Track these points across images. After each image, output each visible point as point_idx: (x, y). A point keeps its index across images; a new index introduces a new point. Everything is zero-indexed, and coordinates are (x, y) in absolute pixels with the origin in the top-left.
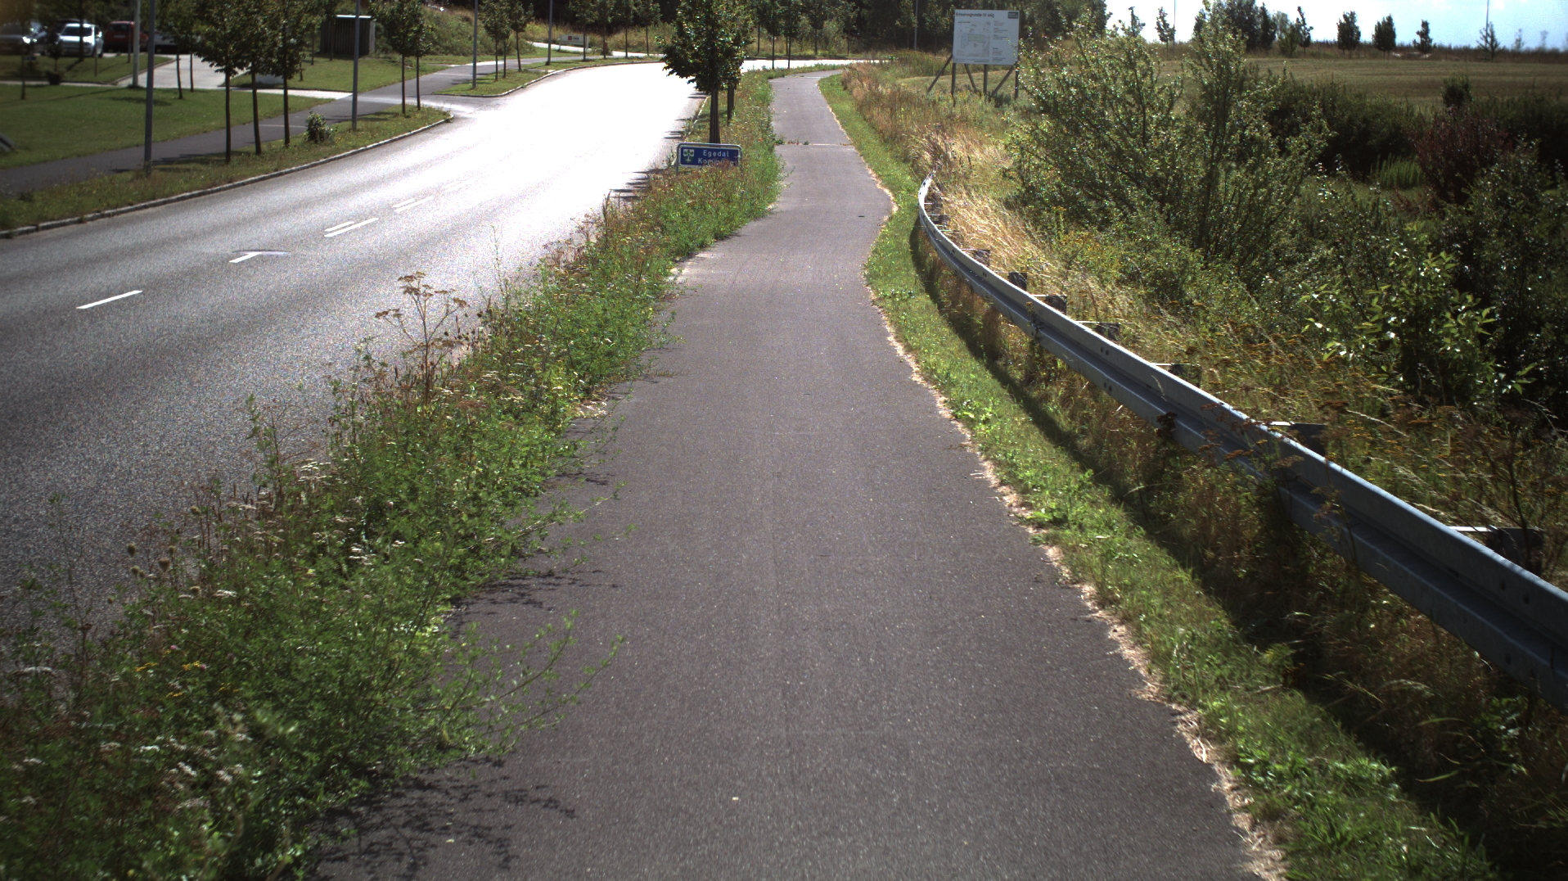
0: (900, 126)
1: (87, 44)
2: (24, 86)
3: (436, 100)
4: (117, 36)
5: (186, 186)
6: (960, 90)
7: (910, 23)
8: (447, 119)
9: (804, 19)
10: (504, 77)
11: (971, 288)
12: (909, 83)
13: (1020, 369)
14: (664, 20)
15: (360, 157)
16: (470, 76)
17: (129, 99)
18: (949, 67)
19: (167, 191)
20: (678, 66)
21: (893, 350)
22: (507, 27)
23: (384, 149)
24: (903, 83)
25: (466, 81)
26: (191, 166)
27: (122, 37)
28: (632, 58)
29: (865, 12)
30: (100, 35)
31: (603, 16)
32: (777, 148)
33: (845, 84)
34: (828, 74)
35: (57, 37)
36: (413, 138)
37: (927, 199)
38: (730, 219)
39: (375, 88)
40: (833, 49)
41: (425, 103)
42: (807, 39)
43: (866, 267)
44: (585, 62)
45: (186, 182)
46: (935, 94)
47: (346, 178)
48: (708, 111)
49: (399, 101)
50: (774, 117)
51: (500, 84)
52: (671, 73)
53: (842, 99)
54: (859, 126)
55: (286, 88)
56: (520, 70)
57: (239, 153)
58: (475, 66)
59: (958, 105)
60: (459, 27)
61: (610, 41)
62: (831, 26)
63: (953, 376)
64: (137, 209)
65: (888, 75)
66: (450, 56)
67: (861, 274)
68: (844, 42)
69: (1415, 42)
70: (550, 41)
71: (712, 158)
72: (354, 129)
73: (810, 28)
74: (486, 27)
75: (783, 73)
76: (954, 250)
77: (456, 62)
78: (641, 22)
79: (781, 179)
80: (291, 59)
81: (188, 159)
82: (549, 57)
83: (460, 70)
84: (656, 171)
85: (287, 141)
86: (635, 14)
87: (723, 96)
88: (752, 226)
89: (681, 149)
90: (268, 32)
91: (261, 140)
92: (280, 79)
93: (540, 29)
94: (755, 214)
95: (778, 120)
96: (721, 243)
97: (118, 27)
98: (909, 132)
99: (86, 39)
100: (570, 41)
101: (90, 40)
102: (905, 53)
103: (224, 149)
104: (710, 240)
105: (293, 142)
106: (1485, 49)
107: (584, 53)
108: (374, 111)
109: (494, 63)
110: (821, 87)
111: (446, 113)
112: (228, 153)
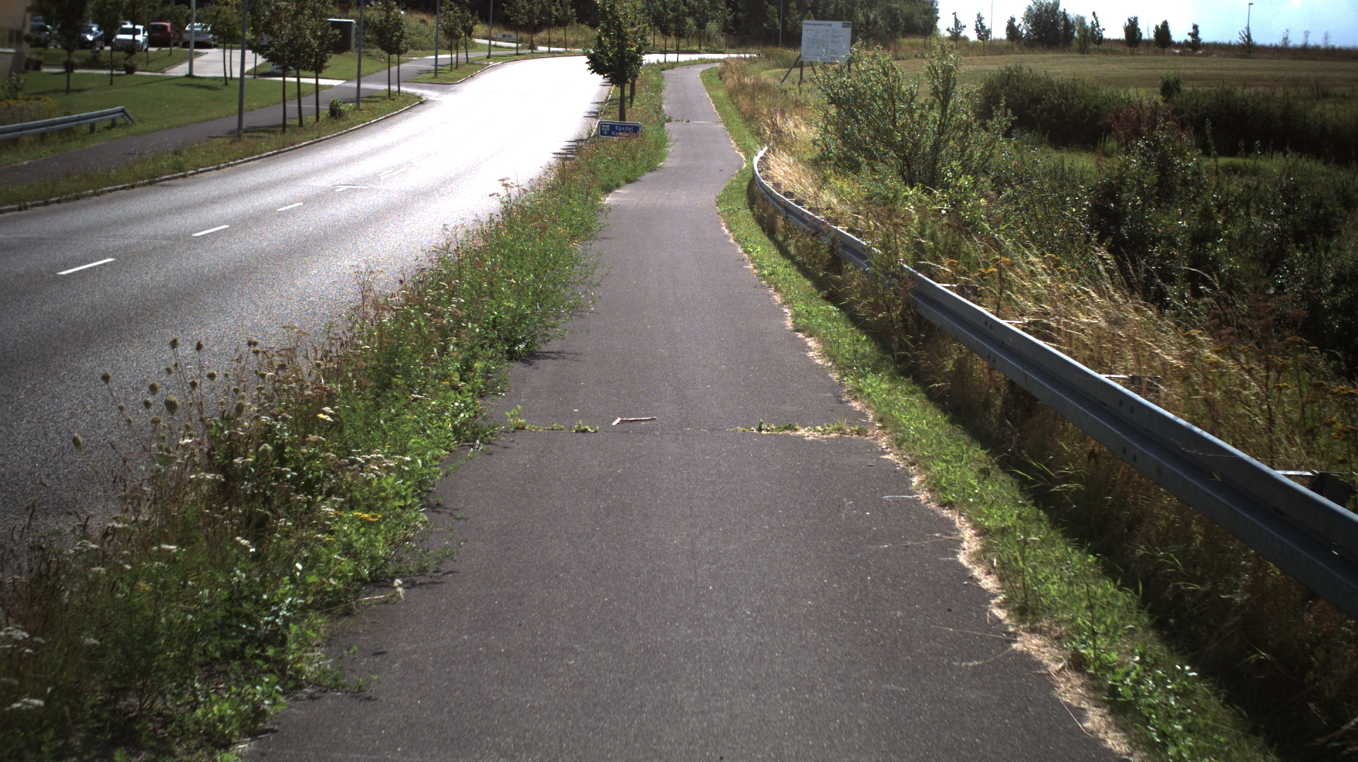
0: (757, 110)
1: (138, 41)
3: (412, 87)
4: (156, 35)
6: (806, 81)
7: (775, 26)
8: (423, 102)
9: (690, 21)
10: (457, 68)
11: (768, 202)
12: (769, 75)
13: (782, 235)
14: (578, 21)
15: (369, 129)
16: (432, 67)
17: (191, 85)
18: (799, 62)
20: (597, 65)
21: (723, 231)
22: (460, 30)
24: (764, 74)
25: (429, 71)
28: (554, 52)
29: (740, 15)
30: (146, 34)
31: (531, 18)
32: (666, 124)
33: (720, 75)
34: (708, 67)
35: (114, 35)
36: (401, 116)
37: (760, 159)
38: (634, 171)
39: (369, 77)
40: (714, 45)
41: (403, 89)
42: (693, 37)
43: (718, 197)
44: (518, 56)
45: (264, 144)
46: (786, 85)
48: (617, 96)
49: (386, 87)
50: (665, 101)
51: (453, 74)
53: (718, 87)
54: (728, 108)
56: (468, 62)
57: (291, 125)
58: (436, 59)
59: (803, 94)
60: (417, 27)
61: (536, 38)
62: (712, 27)
63: (749, 238)
65: (755, 67)
67: (714, 202)
68: (722, 40)
69: (1187, 40)
70: (489, 38)
71: (622, 131)
72: (359, 108)
73: (695, 28)
74: (442, 29)
75: (673, 65)
76: (762, 183)
77: (417, 56)
78: (561, 23)
79: (669, 146)
80: (322, 59)
82: (489, 51)
83: (423, 62)
84: (582, 140)
85: (318, 117)
86: (556, 17)
87: (627, 87)
88: (648, 176)
89: (601, 125)
91: (303, 114)
92: (313, 73)
93: (480, 28)
94: (651, 168)
95: (666, 104)
96: (629, 185)
97: (156, 27)
98: (761, 114)
100: (504, 38)
102: (770, 49)
103: (280, 121)
104: (622, 182)
105: (322, 117)
106: (1239, 46)
107: (517, 48)
108: (369, 94)
109: (449, 56)
110: (702, 77)
111: (419, 97)
112: (284, 126)
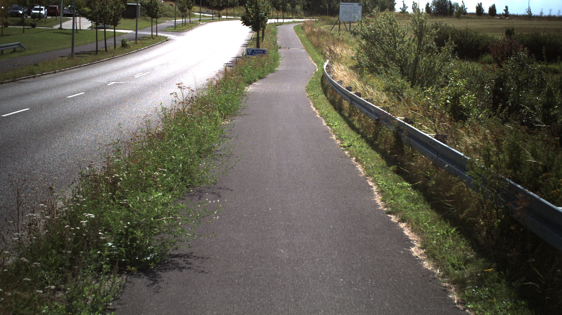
0: (321, 43)
1: (42, 13)
2: (24, 28)
3: (163, 33)
4: (51, 11)
5: (85, 62)
6: (342, 30)
7: (325, 7)
8: (167, 40)
9: (289, 5)
10: (185, 25)
11: (336, 92)
12: (324, 28)
13: (348, 113)
14: (240, 5)
15: (139, 52)
16: (173, 25)
17: (60, 33)
18: (338, 22)
19: (80, 63)
20: (246, 22)
21: (312, 109)
22: (186, 8)
23: (147, 50)
24: (322, 28)
25: (172, 27)
26: (86, 55)
27: (53, 11)
28: (229, 18)
29: (310, 2)
30: (46, 10)
31: (219, 3)
32: (279, 50)
33: (302, 28)
34: (297, 24)
35: (31, 11)
36: (156, 46)
37: (327, 66)
38: (263, 73)
39: (142, 29)
40: (299, 15)
41: (159, 34)
42: (290, 12)
43: (306, 87)
44: (213, 20)
45: (85, 60)
46: (333, 32)
47: (136, 59)
48: (256, 37)
49: (150, 33)
50: (278, 39)
51: (184, 27)
52: (244, 25)
53: (301, 33)
54: (307, 42)
55: (115, 29)
56: (190, 23)
57: (100, 51)
58: (175, 21)
59: (341, 36)
60: (169, 8)
61: (221, 12)
62: (298, 7)
63: (328, 115)
64: (71, 69)
65: (318, 24)
66: (166, 18)
67: (304, 90)
68: (302, 13)
69: (503, 13)
70: (200, 12)
71: (257, 53)
72: (136, 43)
73: (291, 8)
74: (179, 8)
75: (281, 24)
76: (332, 81)
77: (168, 20)
78: (232, 6)
79: (280, 60)
80: (116, 20)
81: (84, 53)
82: (200, 18)
83: (170, 23)
84: (239, 57)
85: (115, 47)
86: (230, 3)
87: (261, 32)
88: (271, 75)
89: (247, 50)
90: (110, 11)
91: (107, 46)
92: (113, 27)
93: (196, 8)
94: (272, 71)
95: (279, 40)
96: (260, 80)
97: (51, 7)
98: (323, 45)
99: (42, 12)
100: (207, 12)
101: (43, 12)
102: (323, 17)
103: (95, 49)
104: (257, 79)
105: (117, 47)
106: (527, 16)
107: (213, 17)
108: (142, 36)
109: (182, 20)
110: (294, 29)
111: (166, 38)
112: (97, 51)
